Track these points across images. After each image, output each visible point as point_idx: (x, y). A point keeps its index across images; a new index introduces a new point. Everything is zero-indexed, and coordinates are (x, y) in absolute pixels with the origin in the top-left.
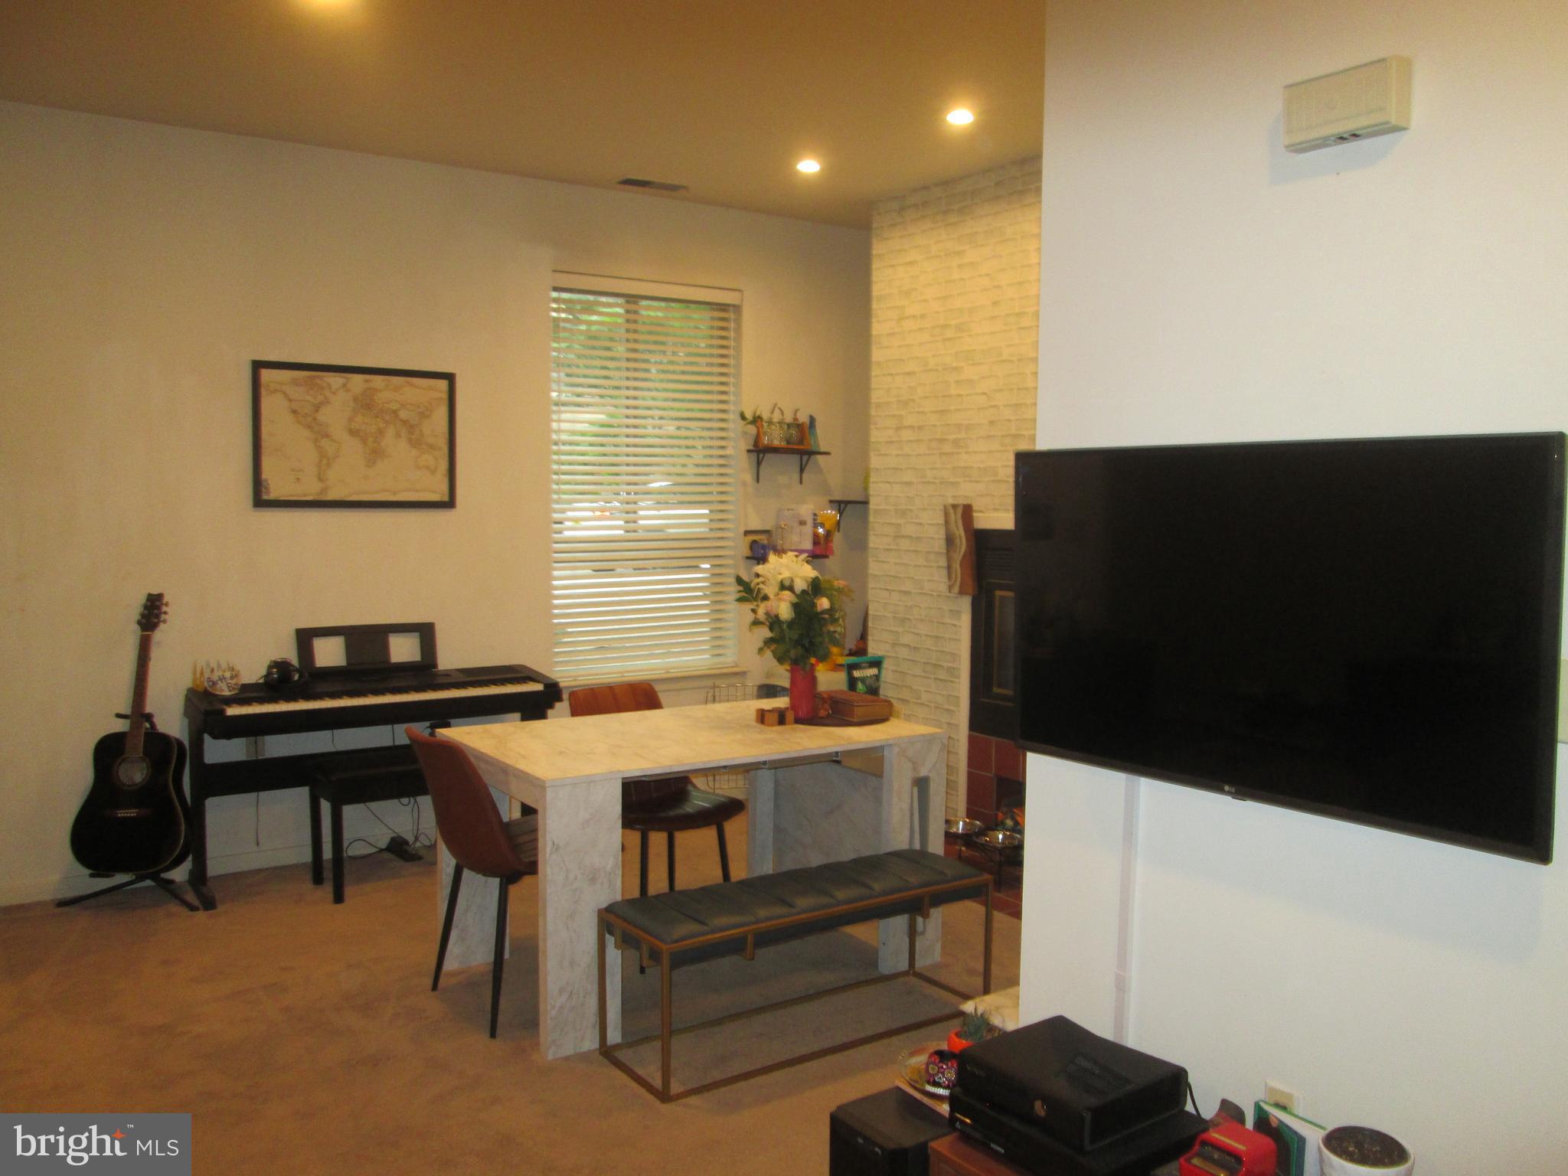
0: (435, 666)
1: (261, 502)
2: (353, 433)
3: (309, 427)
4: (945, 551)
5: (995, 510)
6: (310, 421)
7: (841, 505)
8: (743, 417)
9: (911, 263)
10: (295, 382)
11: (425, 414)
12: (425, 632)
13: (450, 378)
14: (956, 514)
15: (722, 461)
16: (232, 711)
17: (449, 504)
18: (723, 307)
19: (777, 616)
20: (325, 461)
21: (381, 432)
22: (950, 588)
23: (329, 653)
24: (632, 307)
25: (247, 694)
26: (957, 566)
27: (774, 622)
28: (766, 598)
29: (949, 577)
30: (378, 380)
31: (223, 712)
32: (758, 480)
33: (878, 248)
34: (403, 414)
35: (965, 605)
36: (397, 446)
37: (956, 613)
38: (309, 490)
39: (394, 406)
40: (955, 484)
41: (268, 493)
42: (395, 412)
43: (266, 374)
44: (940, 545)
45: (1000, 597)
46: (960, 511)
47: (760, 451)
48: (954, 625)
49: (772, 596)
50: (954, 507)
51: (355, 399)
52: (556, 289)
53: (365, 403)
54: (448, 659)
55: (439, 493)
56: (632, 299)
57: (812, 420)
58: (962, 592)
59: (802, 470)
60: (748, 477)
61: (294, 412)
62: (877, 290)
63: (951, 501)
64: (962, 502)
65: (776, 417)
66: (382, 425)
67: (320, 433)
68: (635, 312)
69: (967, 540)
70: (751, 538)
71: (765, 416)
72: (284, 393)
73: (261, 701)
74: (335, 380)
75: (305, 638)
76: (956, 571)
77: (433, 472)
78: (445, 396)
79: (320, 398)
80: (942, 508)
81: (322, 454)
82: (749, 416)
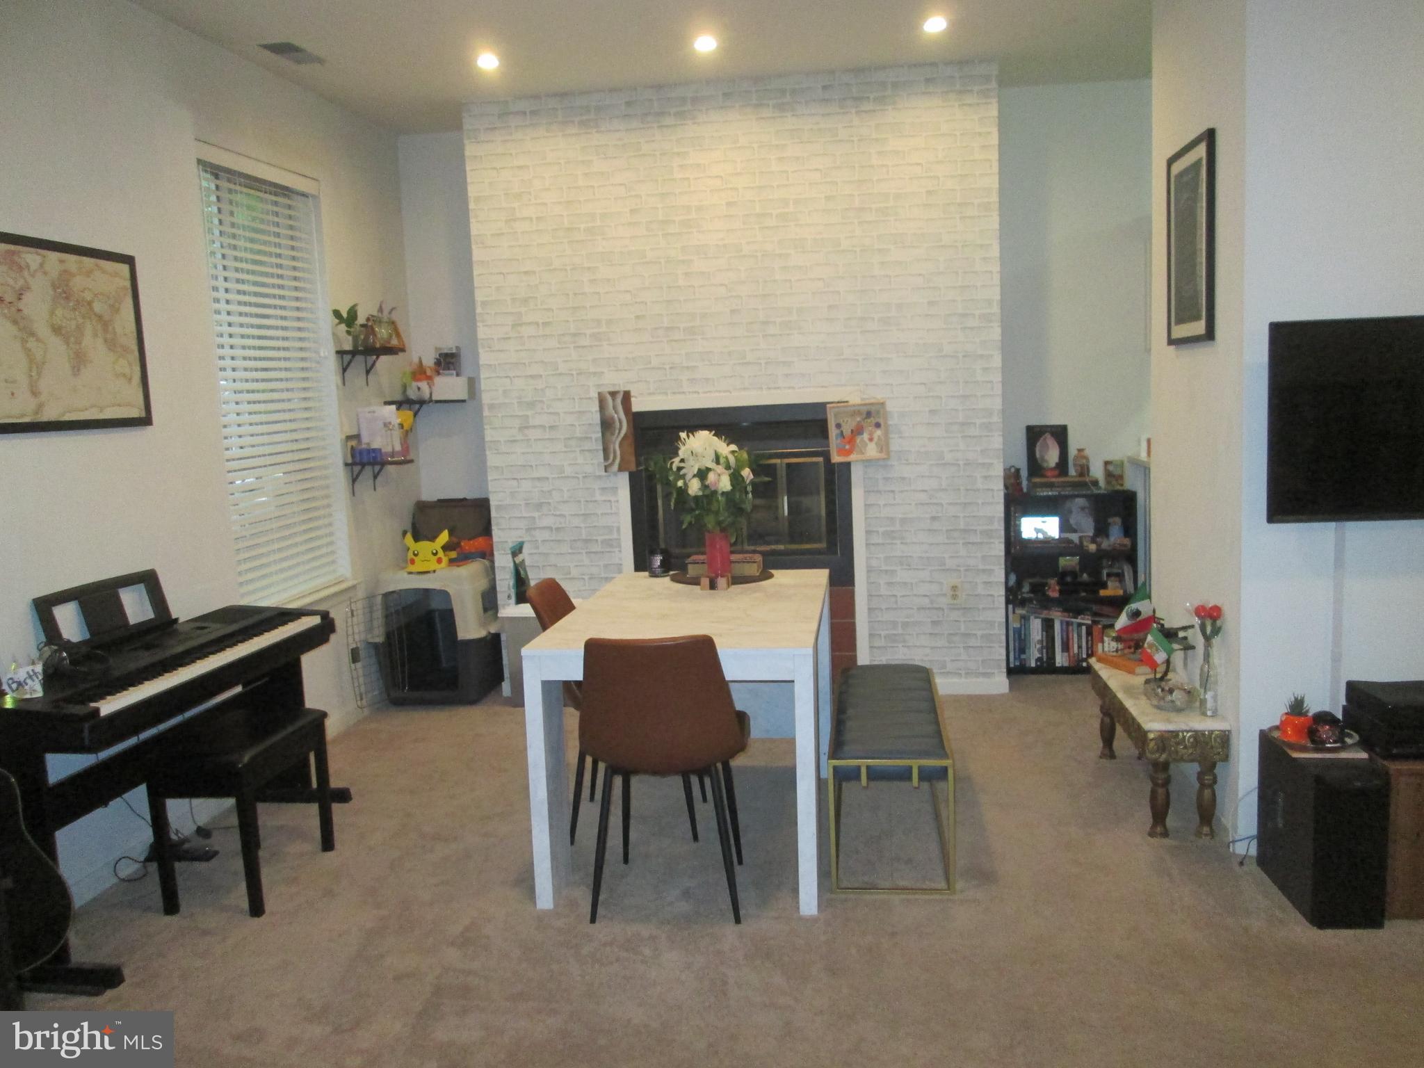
0: (173, 620)
2: (56, 330)
3: (14, 321)
4: (601, 435)
5: (650, 394)
6: (15, 312)
8: (336, 314)
9: (520, 168)
11: (115, 309)
12: (149, 580)
13: (131, 262)
14: (613, 400)
17: (145, 421)
20: (35, 368)
21: (80, 329)
22: (606, 467)
23: (72, 625)
26: (615, 448)
29: (606, 458)
30: (71, 262)
31: (96, 712)
32: (344, 384)
33: (470, 149)
34: (98, 307)
35: (621, 482)
36: (95, 348)
37: (613, 490)
39: (89, 296)
42: (90, 304)
44: (594, 430)
46: (617, 397)
48: (612, 500)
50: (610, 394)
51: (53, 285)
52: (197, 161)
53: (63, 291)
54: (181, 607)
55: (136, 408)
58: (621, 469)
59: (367, 371)
62: (472, 191)
63: (606, 390)
66: (80, 321)
67: (25, 330)
69: (628, 423)
70: (348, 444)
74: (31, 257)
76: (614, 452)
77: (129, 381)
78: (128, 284)
79: (21, 281)
80: (597, 395)
81: (31, 359)
82: (343, 313)
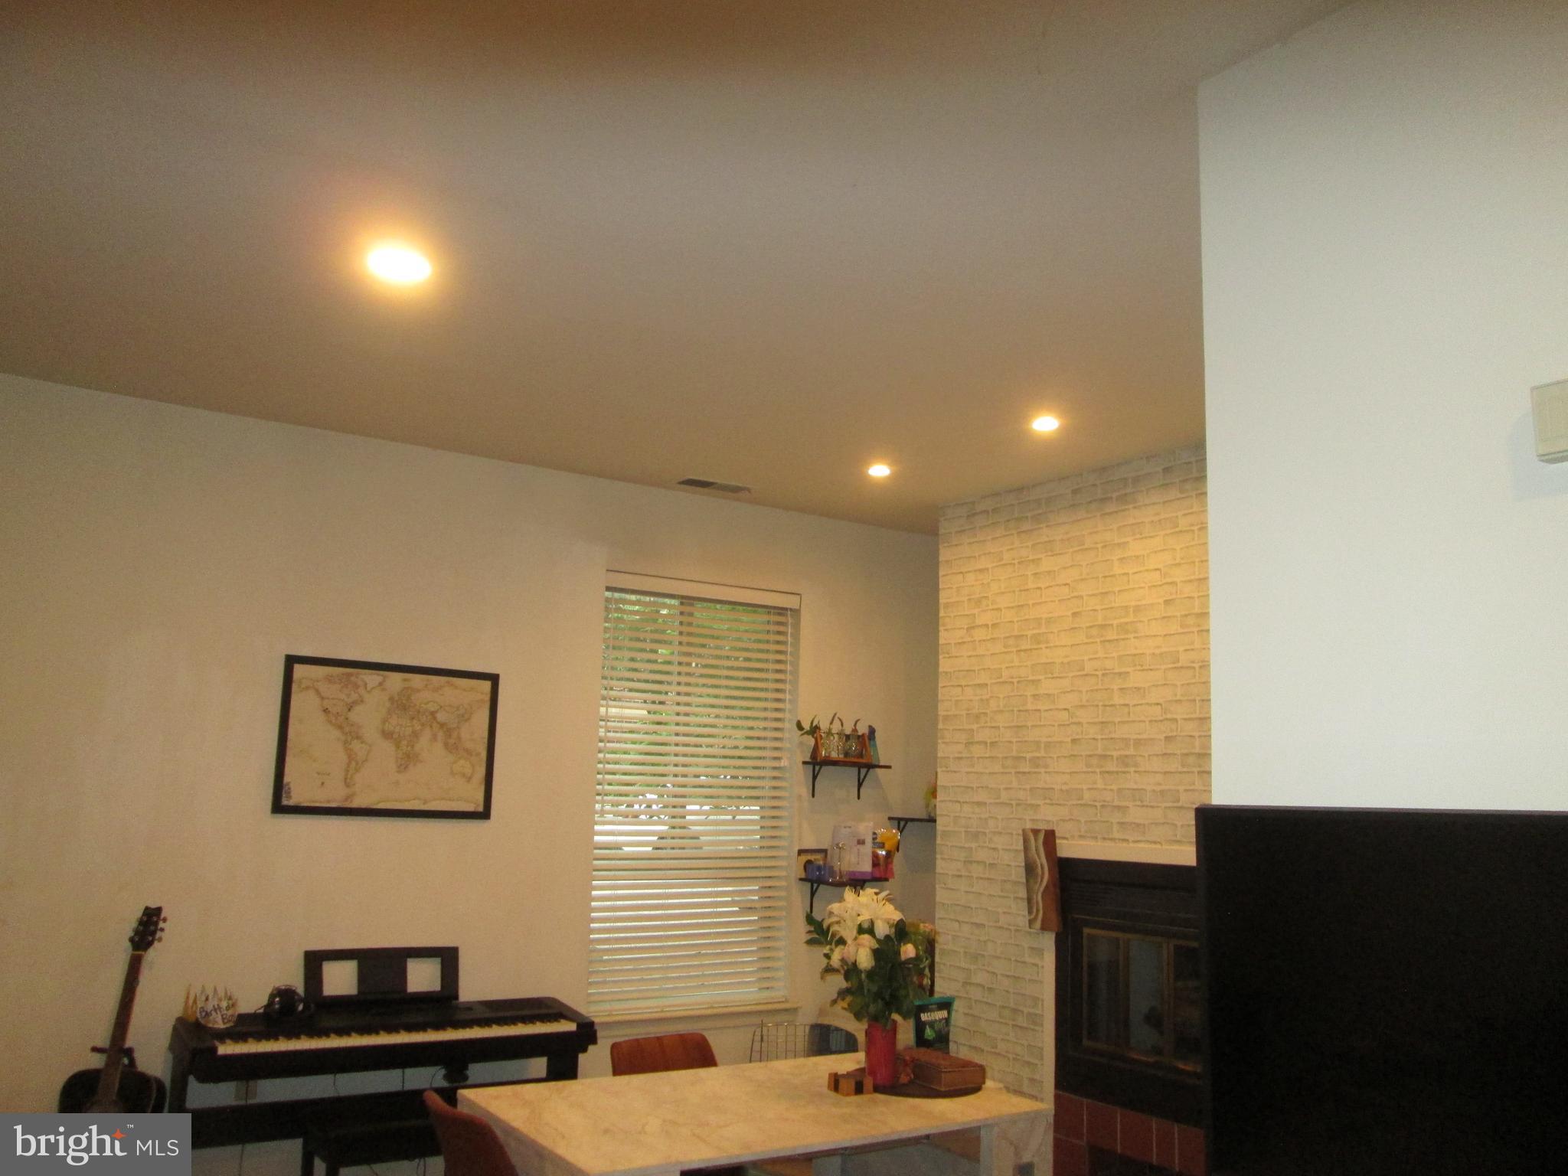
0: (456, 997)
1: (279, 808)
2: (387, 735)
3: (340, 727)
4: (1024, 880)
5: (1081, 837)
6: (341, 721)
7: (901, 823)
8: (800, 726)
9: (981, 571)
10: (329, 679)
11: (465, 717)
12: (448, 958)
13: (494, 679)
14: (1036, 840)
15: (776, 773)
16: (226, 1049)
17: (485, 814)
18: (781, 611)
19: (855, 964)
20: (353, 765)
21: (416, 735)
22: (1031, 922)
23: (340, 980)
24: (687, 609)
25: (246, 1026)
26: (1039, 898)
27: (851, 970)
28: (842, 942)
29: (1030, 912)
30: (417, 679)
31: (215, 1050)
32: (813, 796)
33: (944, 554)
34: (441, 717)
35: (1048, 943)
36: (432, 752)
37: (1038, 952)
38: (333, 796)
39: (432, 707)
40: (1035, 807)
41: (289, 797)
42: (433, 714)
43: (299, 670)
44: (1019, 874)
45: (1089, 934)
46: (1041, 837)
47: (817, 763)
48: (1036, 965)
49: (849, 941)
50: (1036, 832)
51: (391, 699)
52: (608, 589)
53: (401, 704)
54: (472, 989)
55: (476, 804)
56: (686, 600)
57: (872, 731)
58: (1044, 928)
59: (860, 785)
60: (804, 791)
61: (326, 711)
62: (944, 598)
63: (1029, 826)
64: (1043, 826)
65: (836, 727)
66: (418, 727)
67: (351, 734)
68: (691, 614)
69: (1050, 870)
70: (804, 858)
71: (824, 726)
72: (317, 691)
73: (260, 1037)
74: (371, 678)
75: (314, 961)
76: (1037, 903)
77: (469, 779)
78: (487, 698)
79: (354, 697)
80: (1021, 832)
81: (351, 756)
82: (807, 726)
